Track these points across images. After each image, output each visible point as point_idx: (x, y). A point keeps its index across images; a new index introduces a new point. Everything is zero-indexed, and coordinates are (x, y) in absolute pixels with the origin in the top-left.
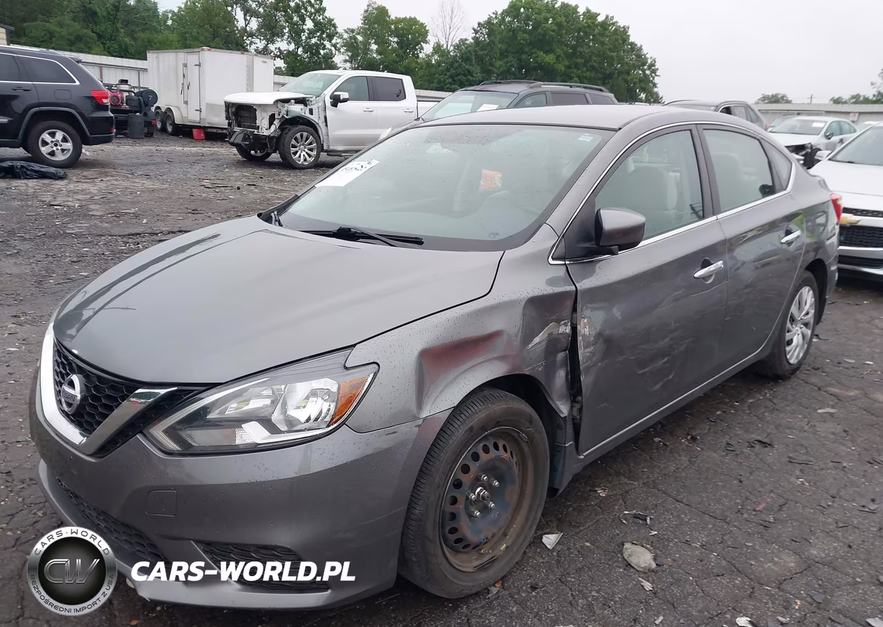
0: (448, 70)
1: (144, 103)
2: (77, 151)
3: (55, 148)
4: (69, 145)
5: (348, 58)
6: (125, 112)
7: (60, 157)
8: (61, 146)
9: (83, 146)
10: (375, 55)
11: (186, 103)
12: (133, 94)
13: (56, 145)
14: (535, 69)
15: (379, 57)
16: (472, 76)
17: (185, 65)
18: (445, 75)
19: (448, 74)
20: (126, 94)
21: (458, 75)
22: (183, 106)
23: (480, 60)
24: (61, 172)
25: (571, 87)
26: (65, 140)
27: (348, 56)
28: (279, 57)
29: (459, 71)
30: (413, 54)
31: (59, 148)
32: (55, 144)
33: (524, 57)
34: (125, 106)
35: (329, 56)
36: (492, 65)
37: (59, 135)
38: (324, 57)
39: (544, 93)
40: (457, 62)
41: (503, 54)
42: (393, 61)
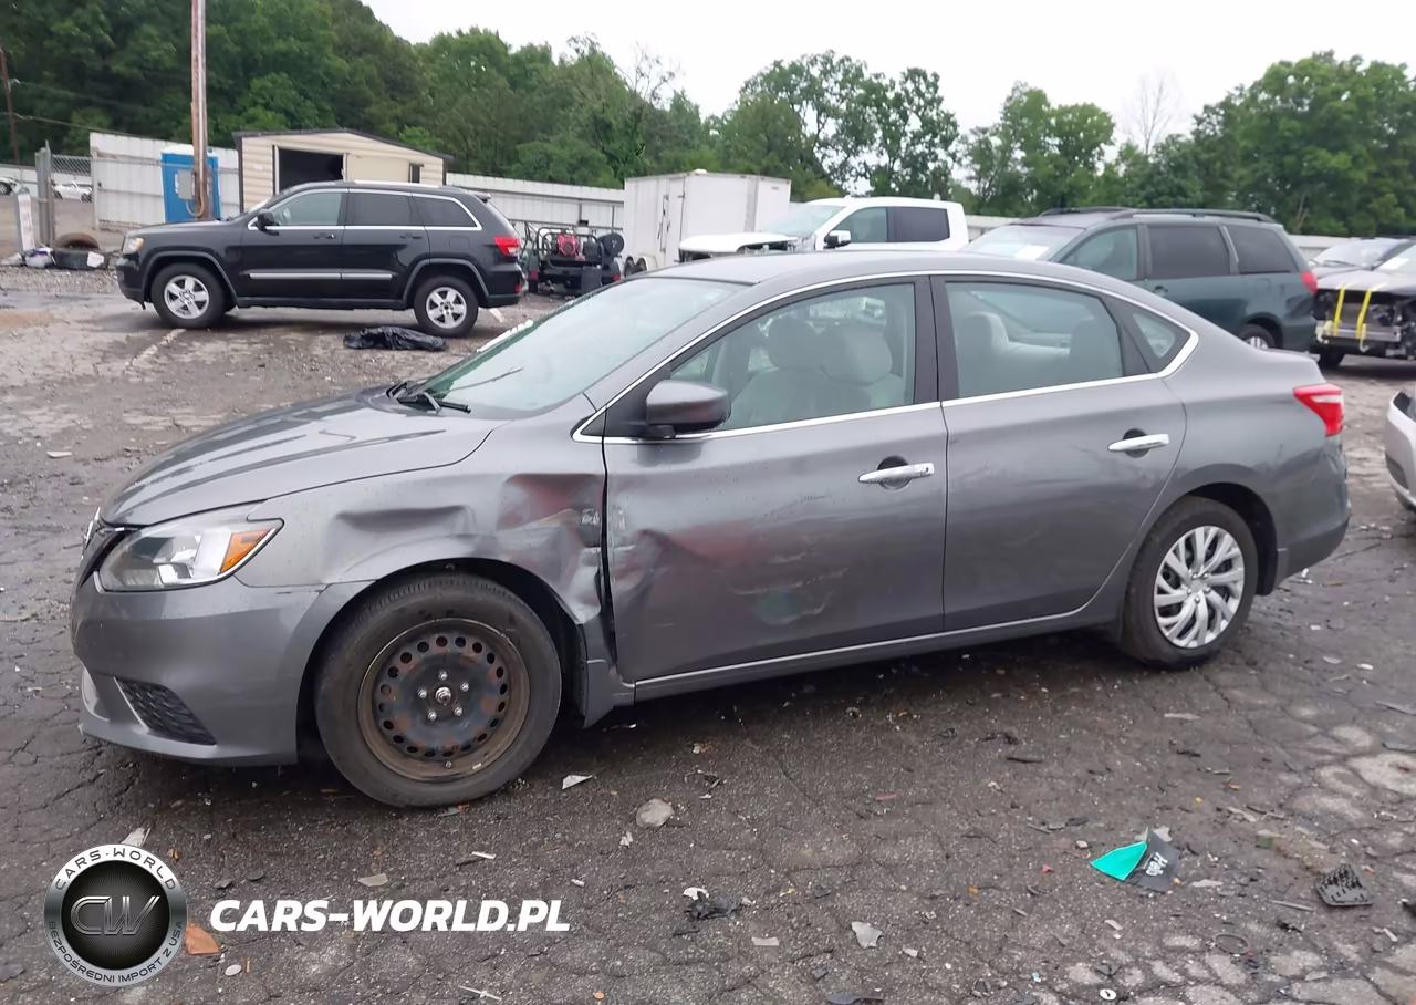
0: (1142, 187)
1: (606, 251)
2: (472, 315)
3: (445, 312)
4: (462, 309)
5: (974, 174)
6: (580, 264)
7: (450, 324)
8: (452, 309)
9: (480, 309)
10: (1019, 168)
11: (663, 250)
12: (594, 240)
13: (446, 308)
14: (1310, 180)
15: (1026, 170)
16: (1186, 196)
17: (667, 197)
18: (1137, 195)
19: (1143, 193)
20: (585, 240)
21: (1160, 194)
22: (660, 255)
23: (1205, 167)
24: (440, 341)
25: (1194, 215)
26: (458, 301)
27: (976, 170)
28: (864, 175)
29: (1162, 187)
30: (1086, 164)
31: (450, 311)
32: (446, 305)
33: (1290, 160)
34: (581, 257)
35: (943, 173)
36: (1225, 176)
37: (452, 294)
38: (933, 173)
39: (1135, 227)
40: (1160, 173)
41: (1247, 158)
42: (1050, 176)
